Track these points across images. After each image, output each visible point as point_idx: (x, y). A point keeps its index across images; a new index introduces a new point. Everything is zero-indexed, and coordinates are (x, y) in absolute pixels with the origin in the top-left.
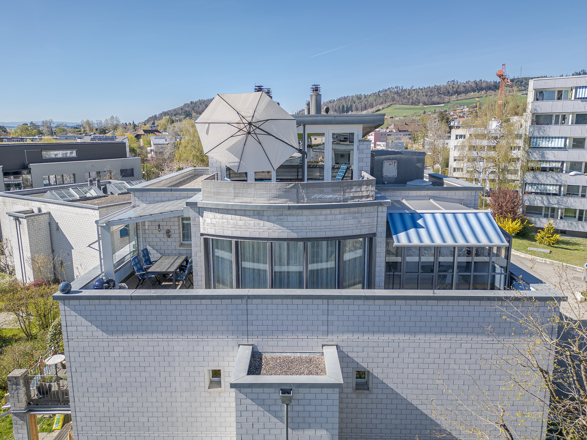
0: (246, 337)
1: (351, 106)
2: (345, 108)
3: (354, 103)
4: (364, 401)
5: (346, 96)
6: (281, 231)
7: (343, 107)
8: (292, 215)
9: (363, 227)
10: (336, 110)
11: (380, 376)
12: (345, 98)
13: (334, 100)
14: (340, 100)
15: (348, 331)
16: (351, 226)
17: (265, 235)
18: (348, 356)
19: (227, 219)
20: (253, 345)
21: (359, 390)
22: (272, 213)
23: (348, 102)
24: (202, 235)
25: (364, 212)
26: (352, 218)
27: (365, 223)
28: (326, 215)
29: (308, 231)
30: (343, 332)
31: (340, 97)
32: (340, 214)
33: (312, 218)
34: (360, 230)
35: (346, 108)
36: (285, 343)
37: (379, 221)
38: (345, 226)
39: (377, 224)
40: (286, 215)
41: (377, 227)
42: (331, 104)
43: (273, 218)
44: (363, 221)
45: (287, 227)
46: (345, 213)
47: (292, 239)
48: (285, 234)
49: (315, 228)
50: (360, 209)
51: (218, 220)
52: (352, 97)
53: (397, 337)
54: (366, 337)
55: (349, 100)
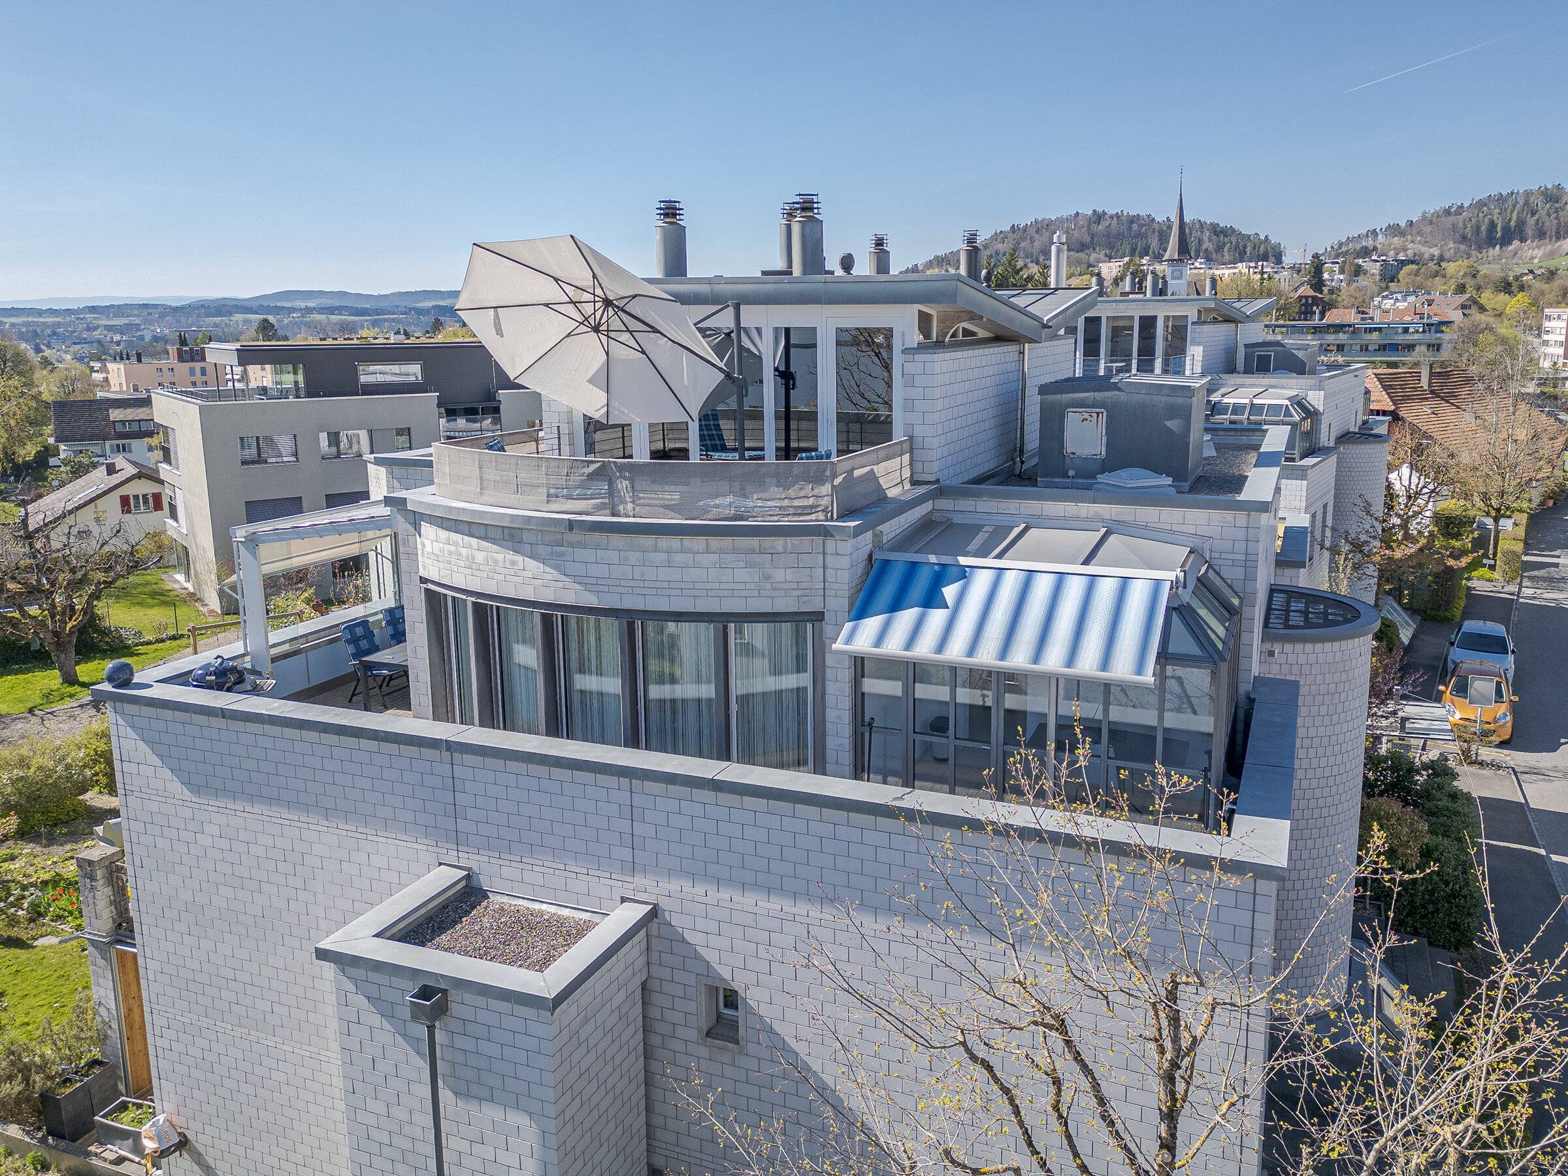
0: (455, 847)
1: (1521, 224)
2: (1499, 228)
3: (1533, 214)
4: (729, 1071)
5: (1504, 193)
6: (561, 585)
7: (1493, 226)
8: (583, 545)
9: (777, 593)
10: (1464, 238)
11: (765, 1011)
12: (1501, 199)
13: (1462, 206)
14: (1481, 204)
15: (683, 873)
16: (742, 586)
17: (527, 594)
18: (684, 941)
19: (456, 544)
20: (469, 869)
21: (716, 1038)
22: (539, 538)
23: (1512, 212)
24: (423, 580)
25: (781, 550)
26: (742, 564)
27: (786, 582)
28: (669, 552)
29: (623, 590)
30: (670, 873)
31: (1482, 195)
32: (708, 551)
33: (633, 556)
34: (770, 600)
35: (1503, 229)
36: (537, 879)
37: (828, 578)
38: (723, 586)
39: (824, 589)
40: (571, 545)
41: (824, 596)
42: (1452, 218)
43: (543, 550)
44: (779, 575)
45: (575, 578)
46: (722, 551)
47: (590, 610)
48: (570, 594)
49: (641, 584)
50: (768, 541)
51: (442, 545)
52: (1528, 194)
53: (802, 908)
54: (725, 894)
55: (1514, 206)
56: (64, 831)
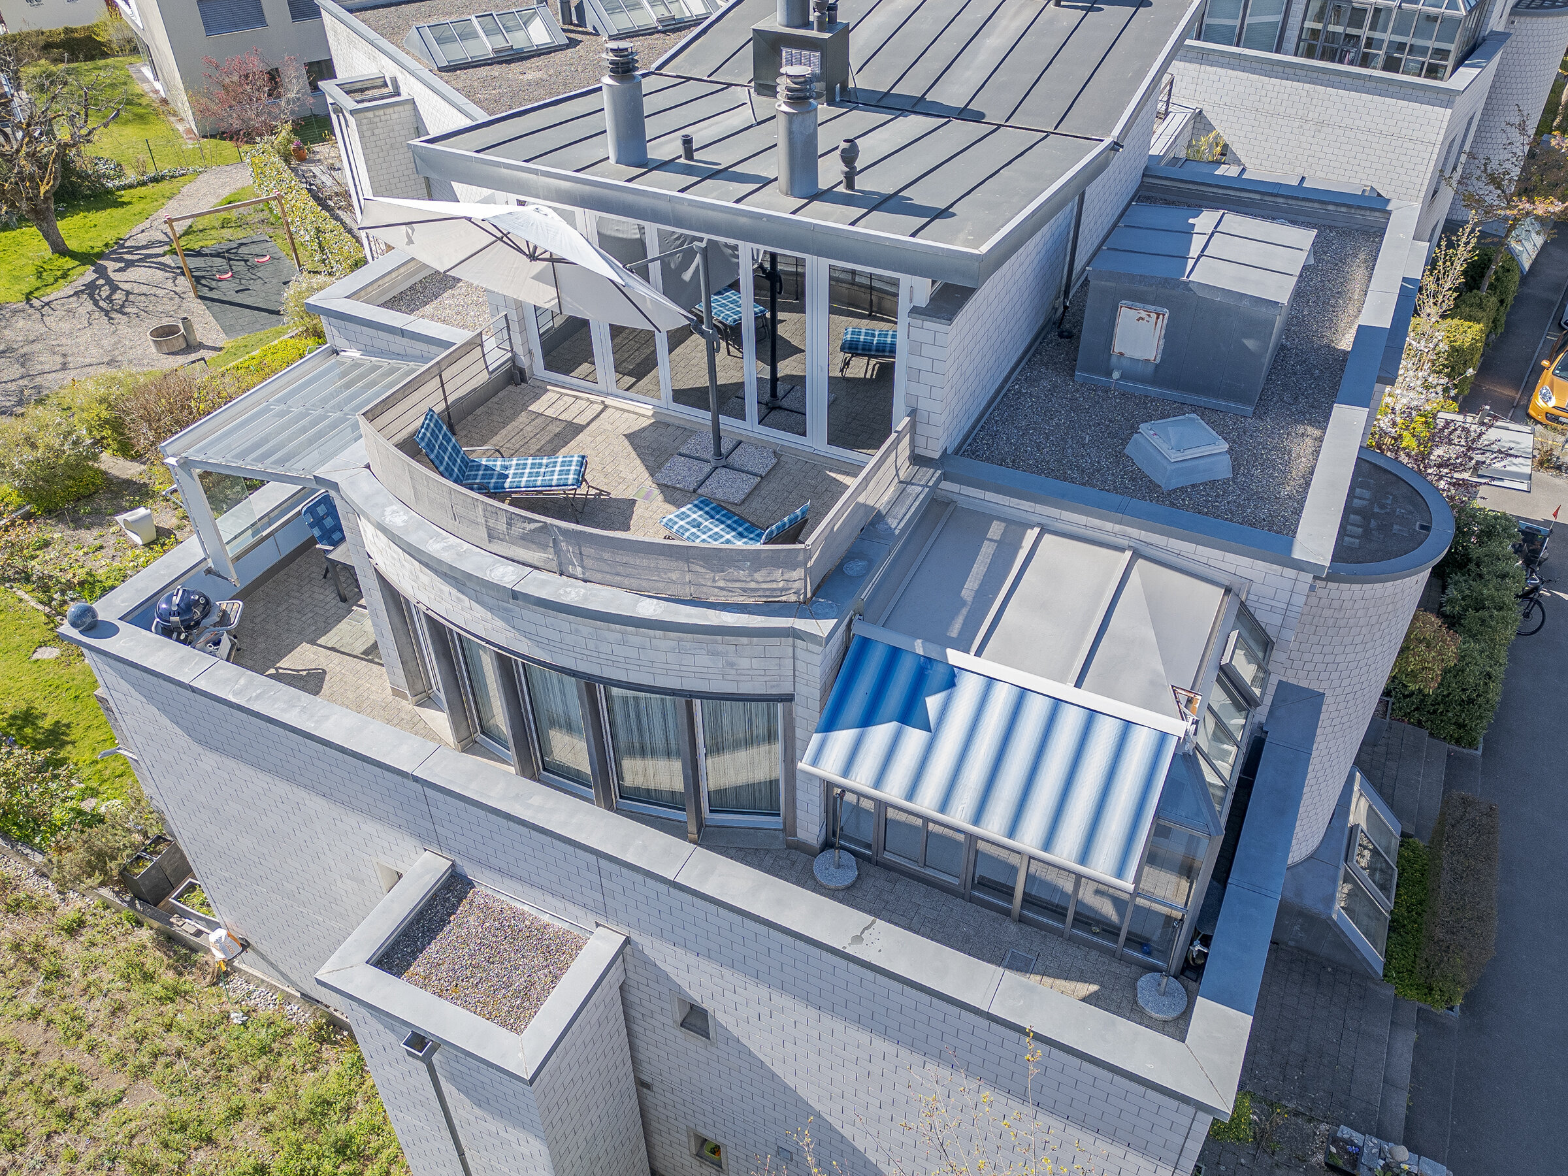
0: (437, 842)
4: (702, 1051)
8: (530, 609)
9: (743, 678)
16: (704, 670)
18: (656, 966)
20: (453, 861)
26: (704, 652)
29: (578, 656)
30: (639, 921)
37: (799, 669)
38: (683, 668)
39: (794, 676)
40: (518, 606)
41: (794, 682)
43: (488, 600)
56: (88, 509)
